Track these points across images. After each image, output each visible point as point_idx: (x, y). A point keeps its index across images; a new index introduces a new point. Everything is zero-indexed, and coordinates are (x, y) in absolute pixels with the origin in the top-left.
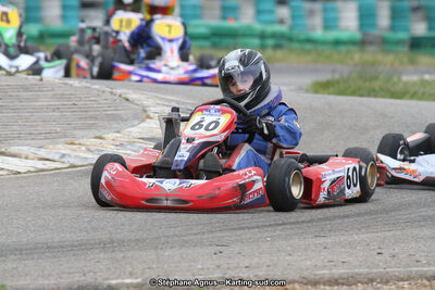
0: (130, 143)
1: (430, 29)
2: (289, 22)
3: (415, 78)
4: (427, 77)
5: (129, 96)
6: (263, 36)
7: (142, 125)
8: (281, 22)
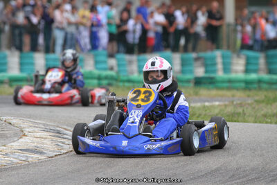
0: (12, 153)
1: (206, 72)
2: (116, 68)
3: (199, 105)
4: (207, 104)
5: (11, 121)
6: (99, 78)
7: (20, 140)
8: (111, 69)
